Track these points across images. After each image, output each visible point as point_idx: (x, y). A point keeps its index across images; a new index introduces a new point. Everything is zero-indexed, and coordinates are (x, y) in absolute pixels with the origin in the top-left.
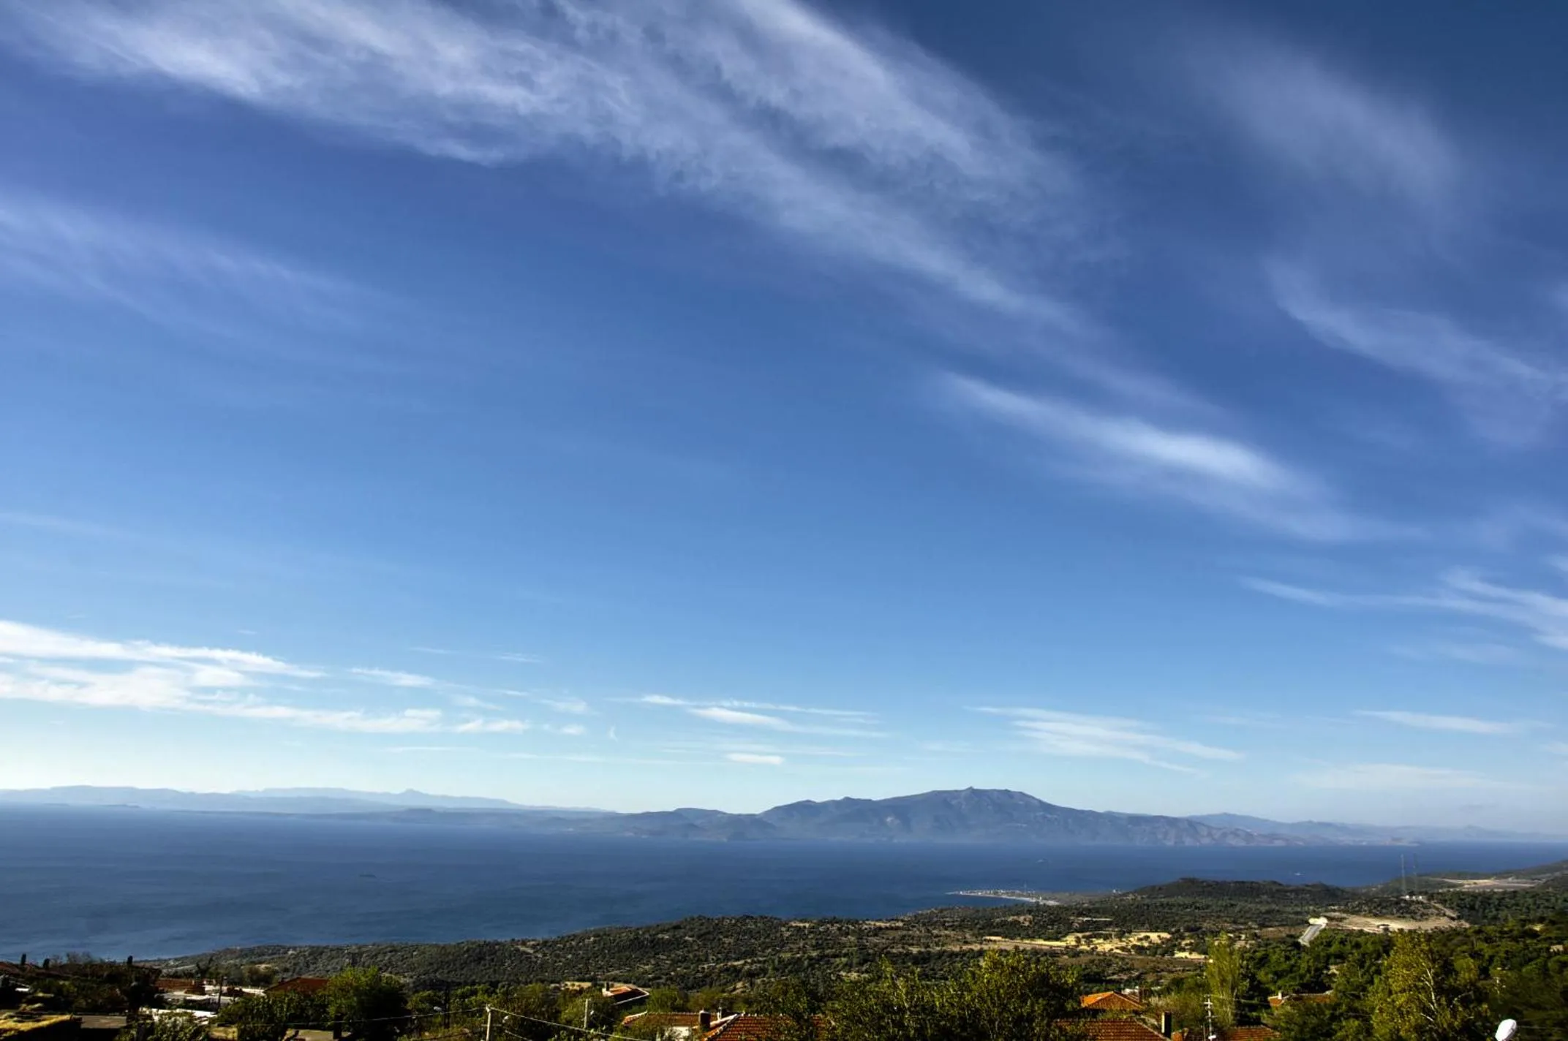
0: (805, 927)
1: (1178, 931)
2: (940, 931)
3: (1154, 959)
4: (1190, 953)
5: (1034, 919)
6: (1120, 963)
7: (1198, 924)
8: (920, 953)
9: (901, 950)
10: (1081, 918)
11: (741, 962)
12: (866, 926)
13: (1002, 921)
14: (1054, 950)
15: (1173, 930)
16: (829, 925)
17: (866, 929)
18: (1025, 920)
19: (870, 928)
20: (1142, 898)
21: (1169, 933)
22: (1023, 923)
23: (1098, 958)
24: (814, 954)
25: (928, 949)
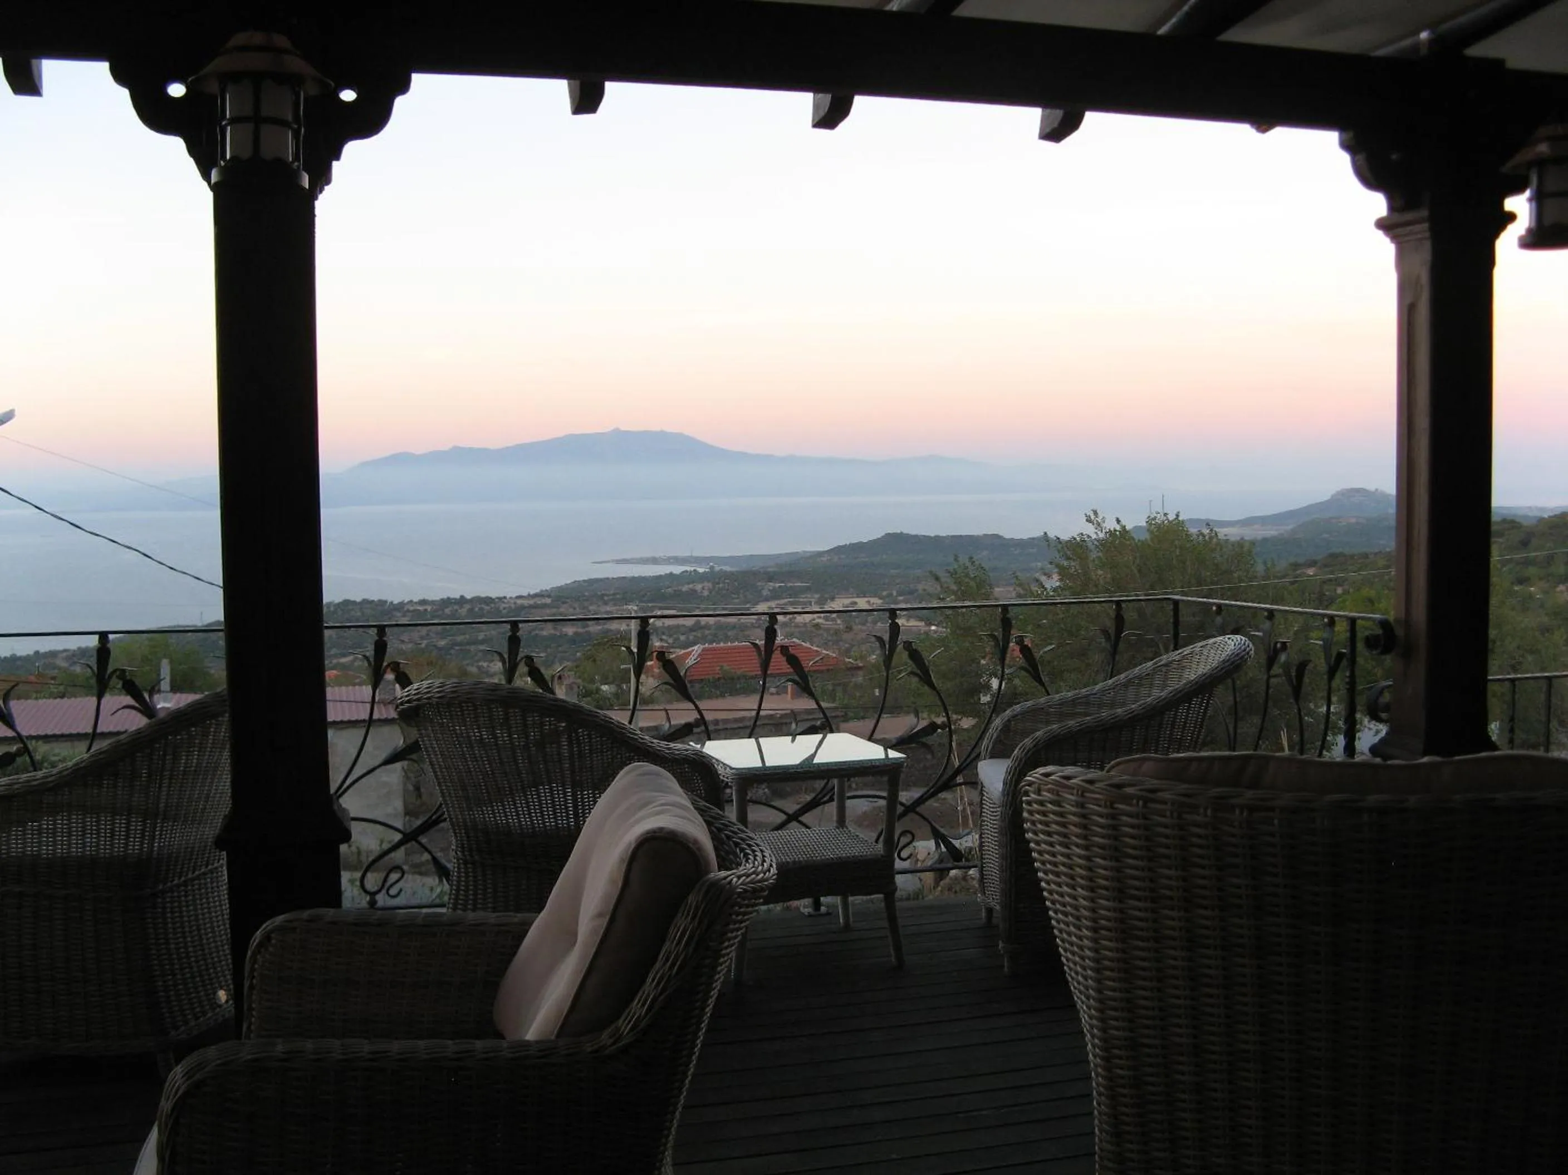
0: (426, 610)
1: (890, 595)
2: (599, 606)
3: (864, 628)
4: (908, 620)
5: (714, 587)
6: (825, 635)
7: (912, 586)
8: (576, 634)
9: (552, 632)
10: (771, 584)
11: (350, 658)
12: (504, 605)
13: (675, 591)
14: (743, 623)
15: (885, 593)
16: (456, 607)
17: (504, 608)
18: (703, 588)
19: (510, 607)
20: (840, 558)
21: (880, 598)
22: (702, 592)
23: (797, 630)
24: (442, 643)
25: (587, 629)
